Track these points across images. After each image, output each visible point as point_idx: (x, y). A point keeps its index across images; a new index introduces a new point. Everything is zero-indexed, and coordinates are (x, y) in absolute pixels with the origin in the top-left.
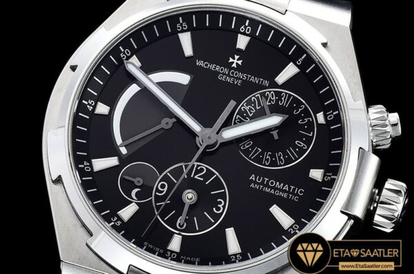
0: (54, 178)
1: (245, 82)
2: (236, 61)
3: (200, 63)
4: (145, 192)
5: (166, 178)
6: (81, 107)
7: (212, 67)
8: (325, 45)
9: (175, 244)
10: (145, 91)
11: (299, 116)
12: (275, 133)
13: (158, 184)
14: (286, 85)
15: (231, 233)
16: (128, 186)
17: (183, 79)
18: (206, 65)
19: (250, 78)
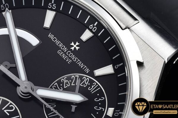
2: (75, 46)
3: (51, 36)
8: (140, 64)
11: (97, 104)
12: (74, 107)
17: (34, 41)
18: (55, 39)
19: (79, 62)
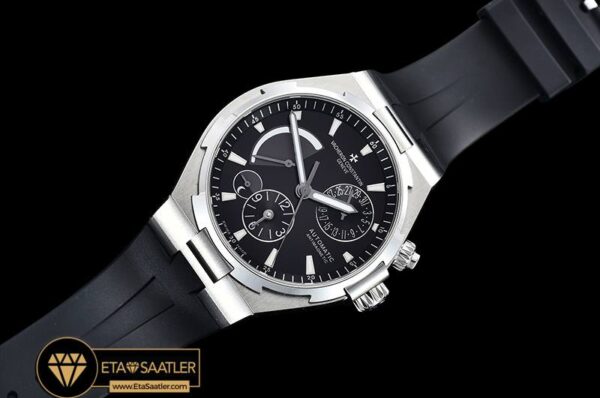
0: (203, 145)
1: (349, 174)
2: (354, 158)
3: (334, 144)
4: (247, 192)
5: (264, 194)
6: (248, 118)
7: (339, 151)
8: (409, 188)
9: (240, 235)
10: (290, 136)
11: (364, 216)
12: (343, 215)
13: (256, 194)
14: (372, 194)
15: (274, 252)
16: (240, 182)
17: (318, 145)
18: (336, 148)
19: (355, 174)
